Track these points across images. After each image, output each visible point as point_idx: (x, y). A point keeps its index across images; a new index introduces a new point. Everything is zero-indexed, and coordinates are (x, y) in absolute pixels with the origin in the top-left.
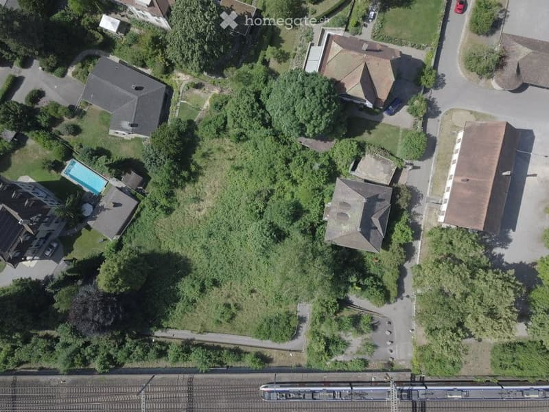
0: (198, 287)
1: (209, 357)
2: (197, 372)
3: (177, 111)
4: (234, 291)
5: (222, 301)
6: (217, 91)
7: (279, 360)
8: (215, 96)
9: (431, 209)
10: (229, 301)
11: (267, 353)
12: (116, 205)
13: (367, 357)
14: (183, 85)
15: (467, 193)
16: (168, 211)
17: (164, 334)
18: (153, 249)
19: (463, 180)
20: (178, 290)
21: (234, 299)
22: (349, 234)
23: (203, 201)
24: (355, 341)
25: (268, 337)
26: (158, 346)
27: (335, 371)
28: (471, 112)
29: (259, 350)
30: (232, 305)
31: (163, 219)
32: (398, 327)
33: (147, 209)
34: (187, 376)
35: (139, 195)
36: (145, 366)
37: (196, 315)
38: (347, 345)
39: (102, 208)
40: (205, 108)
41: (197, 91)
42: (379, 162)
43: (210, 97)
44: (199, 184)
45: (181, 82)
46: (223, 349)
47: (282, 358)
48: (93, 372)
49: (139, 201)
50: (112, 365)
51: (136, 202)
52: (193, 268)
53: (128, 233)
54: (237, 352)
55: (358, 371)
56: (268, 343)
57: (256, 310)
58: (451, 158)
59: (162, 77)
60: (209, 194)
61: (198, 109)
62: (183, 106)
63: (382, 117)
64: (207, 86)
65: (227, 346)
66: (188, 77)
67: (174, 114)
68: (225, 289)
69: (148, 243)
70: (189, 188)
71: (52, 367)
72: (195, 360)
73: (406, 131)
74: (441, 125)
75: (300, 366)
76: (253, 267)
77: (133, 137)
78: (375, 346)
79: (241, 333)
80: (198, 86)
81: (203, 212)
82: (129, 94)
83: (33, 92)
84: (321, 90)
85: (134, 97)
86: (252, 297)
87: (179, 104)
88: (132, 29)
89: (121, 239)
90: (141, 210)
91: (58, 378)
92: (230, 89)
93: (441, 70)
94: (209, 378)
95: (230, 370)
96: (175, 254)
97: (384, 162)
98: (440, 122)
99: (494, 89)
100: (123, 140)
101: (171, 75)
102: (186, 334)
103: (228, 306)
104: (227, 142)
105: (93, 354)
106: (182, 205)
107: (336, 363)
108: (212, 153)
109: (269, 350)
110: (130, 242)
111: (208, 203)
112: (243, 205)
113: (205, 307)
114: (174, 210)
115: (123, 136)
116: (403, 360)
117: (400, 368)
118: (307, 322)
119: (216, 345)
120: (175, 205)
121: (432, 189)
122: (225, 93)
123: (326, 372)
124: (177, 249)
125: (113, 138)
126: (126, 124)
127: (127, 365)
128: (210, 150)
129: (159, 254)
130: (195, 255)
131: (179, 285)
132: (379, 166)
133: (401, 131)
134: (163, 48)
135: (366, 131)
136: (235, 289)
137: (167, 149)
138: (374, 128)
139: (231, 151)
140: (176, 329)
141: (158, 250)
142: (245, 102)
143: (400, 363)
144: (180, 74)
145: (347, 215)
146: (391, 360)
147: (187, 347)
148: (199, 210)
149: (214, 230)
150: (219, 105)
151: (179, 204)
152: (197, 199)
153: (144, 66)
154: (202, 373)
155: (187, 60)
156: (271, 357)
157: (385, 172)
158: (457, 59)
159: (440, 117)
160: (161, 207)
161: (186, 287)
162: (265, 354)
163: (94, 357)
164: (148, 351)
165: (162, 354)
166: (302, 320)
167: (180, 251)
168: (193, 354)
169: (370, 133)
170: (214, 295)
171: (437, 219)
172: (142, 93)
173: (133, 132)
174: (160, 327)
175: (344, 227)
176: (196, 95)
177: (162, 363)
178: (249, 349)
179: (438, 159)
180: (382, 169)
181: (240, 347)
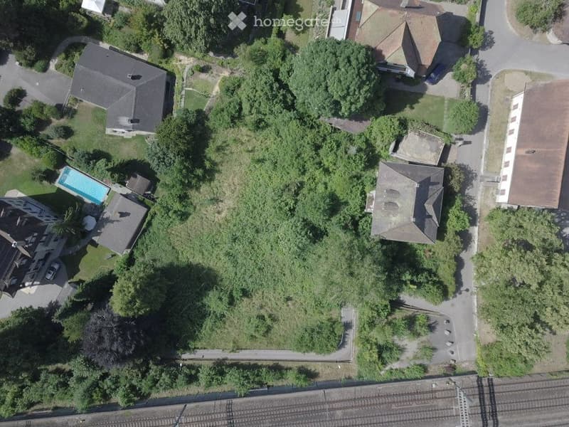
0: (225, 299)
1: (247, 378)
2: (235, 397)
3: (183, 100)
4: (267, 301)
5: (255, 313)
6: (226, 73)
7: (325, 373)
8: (224, 79)
9: (487, 189)
10: (263, 312)
11: (312, 367)
12: (123, 215)
13: (426, 362)
14: (187, 70)
15: (534, 166)
16: (184, 216)
17: (192, 356)
18: (170, 261)
19: (528, 152)
20: (204, 305)
21: (268, 309)
22: (400, 226)
23: (222, 201)
24: (411, 345)
25: (311, 348)
26: (187, 371)
27: (391, 381)
28: (526, 73)
29: (301, 364)
30: (266, 317)
31: (178, 226)
32: (457, 324)
33: (158, 216)
34: (225, 402)
35: (147, 201)
36: (174, 395)
37: (226, 331)
38: (402, 350)
39: (108, 220)
40: (215, 94)
41: (203, 76)
42: (424, 140)
43: (219, 81)
44: (216, 182)
45: (184, 67)
46: (261, 367)
47: (328, 371)
48: (115, 407)
49: (149, 208)
50: (138, 397)
51: (146, 210)
52: (219, 279)
53: (139, 246)
54: (277, 369)
55: (417, 379)
56: (312, 356)
57: (294, 319)
58: (506, 127)
59: (161, 63)
60: (228, 193)
61: (207, 96)
62: (189, 94)
63: (425, 88)
64: (215, 69)
65: (265, 363)
66: (192, 59)
67: (180, 104)
68: (256, 300)
69: (163, 255)
70: (204, 188)
71: (68, 406)
72: (231, 382)
73: (452, 101)
74: (492, 91)
75: (350, 378)
76: (287, 272)
77: (135, 135)
78: (434, 349)
79: (280, 346)
80: (204, 70)
81: (223, 215)
82: (124, 85)
83: (11, 92)
84: (357, 59)
85: (132, 88)
86: (288, 306)
87: (183, 93)
88: (120, 8)
89: (132, 253)
90: (152, 217)
91: (76, 417)
92: (242, 69)
93: (487, 26)
94: (249, 402)
95: (272, 391)
96: (197, 264)
97: (430, 139)
98: (490, 87)
99: (550, 43)
100: (123, 140)
101: (171, 59)
102: (217, 354)
103: (262, 318)
104: (244, 132)
105: (113, 387)
106: (198, 208)
107: (391, 371)
108: (228, 145)
109: (312, 363)
110: (143, 255)
111: (228, 203)
112: (269, 202)
113: (236, 322)
114: (190, 214)
115: (122, 135)
116: (466, 361)
117: (464, 371)
118: (354, 328)
119: (252, 363)
120: (191, 210)
121: (487, 166)
122: (237, 75)
123: (381, 383)
124: (197, 259)
125: (111, 138)
126: (125, 121)
127: (154, 395)
128: (225, 142)
129: (178, 266)
130: (217, 262)
131: (205, 301)
132: (425, 144)
133: (446, 102)
134: (160, 27)
135: (408, 106)
136: (269, 298)
137: (176, 145)
138: (418, 102)
139: (248, 141)
140: (205, 349)
141: (176, 263)
142: (262, 82)
143: (464, 365)
144: (182, 57)
145: (396, 204)
146: (453, 362)
147: (220, 368)
148: (219, 213)
149: (238, 234)
150: (231, 89)
151: (195, 208)
152: (215, 200)
153: (139, 50)
154: (241, 397)
156: (317, 371)
157: (432, 151)
158: (505, 13)
159: (490, 83)
160: (175, 212)
161: (213, 301)
162: (309, 369)
163: (115, 390)
164: (176, 377)
165: (192, 379)
166: (348, 326)
167: (201, 262)
168: (228, 376)
169: (412, 108)
170: (244, 305)
171: (495, 199)
172: (140, 82)
173: (134, 128)
174: (186, 348)
175: (394, 219)
176: (203, 80)
177: (194, 390)
178: (290, 365)
179: (491, 131)
180: (429, 148)
181: (280, 363)
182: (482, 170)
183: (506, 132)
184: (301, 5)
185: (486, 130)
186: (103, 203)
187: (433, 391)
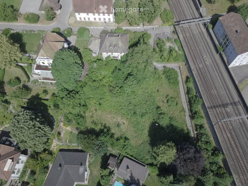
0: (162, 116)
1: (195, 101)
2: (204, 104)
3: (72, 144)
4: (160, 99)
5: (166, 105)
6: (62, 124)
8: (64, 125)
9: (108, 25)
10: (165, 101)
11: (184, 79)
12: (128, 167)
13: (173, 40)
14: (58, 143)
16: (126, 139)
17: (192, 131)
18: (148, 145)
19: (95, 9)
20: (167, 126)
21: (164, 99)
23: (119, 122)
24: (168, 45)
25: (176, 79)
26: (199, 130)
27: (183, 49)
28: (69, 18)
29: (184, 83)
30: (167, 99)
31: (132, 142)
32: (158, 32)
33: (127, 151)
34: (208, 110)
35: (120, 158)
36: (211, 134)
37: (177, 116)
38: (170, 47)
39: (131, 177)
40: (70, 129)
41: (62, 135)
42: (91, 43)
43: (65, 127)
44: (110, 126)
45: (57, 145)
46: (189, 98)
47: (185, 73)
48: (225, 161)
49: (124, 156)
50: (217, 151)
51: (125, 158)
52: (154, 121)
53: (143, 161)
54: (188, 92)
55: (180, 41)
56: (180, 79)
57: (166, 88)
58: (88, 22)
59: (54, 157)
60: (115, 120)
61: (71, 132)
62: (70, 142)
63: (72, 46)
64: (59, 130)
65: (187, 97)
66: (54, 141)
67: (74, 145)
68: (160, 104)
69: (146, 148)
70: (113, 131)
72: (198, 108)
73: (77, 38)
75: (186, 65)
76: (146, 91)
77: (89, 169)
78: (168, 38)
79: (179, 93)
80: (59, 134)
81: (125, 122)
82: (63, 171)
85: (65, 167)
86: (161, 91)
87: (69, 144)
88: (25, 181)
89: (147, 165)
90: (128, 154)
91: (235, 180)
92: (60, 117)
95: (198, 91)
96: (148, 132)
97: (91, 41)
98: (73, 27)
99: (60, 13)
100: (91, 174)
101: (53, 152)
102: (188, 119)
103: (168, 101)
104: (88, 114)
105: (215, 164)
106: (122, 134)
107: (179, 50)
108: (93, 121)
110: (147, 159)
111: (119, 120)
112: (117, 100)
113: (172, 112)
114: (125, 137)
115: (88, 175)
116: (170, 28)
117: (174, 29)
118: (165, 65)
119: (188, 104)
121: (100, 26)
122: (63, 119)
123: (184, 52)
124: (146, 132)
125: (90, 181)
126: (81, 169)
127: (214, 144)
128: (92, 123)
129: (151, 141)
130: (146, 123)
131: (164, 126)
132: (93, 43)
133: (78, 39)
135: (79, 51)
137: (93, 140)
138: (77, 48)
139: (92, 112)
140: (187, 125)
141: (149, 142)
142: (66, 101)
143: (172, 29)
144: (53, 146)
146: (172, 32)
149: (132, 112)
150: (69, 121)
151: (122, 135)
152: (118, 125)
153: (47, 168)
154: (203, 101)
155: (45, 134)
156: (186, 77)
157: (95, 41)
158: (49, 25)
160: (125, 142)
161: (164, 122)
162: (185, 80)
163: (216, 164)
164: (202, 133)
165: (201, 127)
166: (164, 67)
167: (147, 130)
168: (196, 110)
169: (79, 49)
170: (164, 109)
171: (112, 23)
172: (63, 163)
173: (85, 165)
174: (188, 133)
175: (120, 45)
176: (64, 135)
177: (206, 126)
178: (186, 88)
179: (88, 26)
180: (94, 42)
181: (186, 92)
182: (102, 28)
183: (89, 22)
184: (36, 93)
185: (88, 28)
186: (123, 184)
187: (184, 37)
